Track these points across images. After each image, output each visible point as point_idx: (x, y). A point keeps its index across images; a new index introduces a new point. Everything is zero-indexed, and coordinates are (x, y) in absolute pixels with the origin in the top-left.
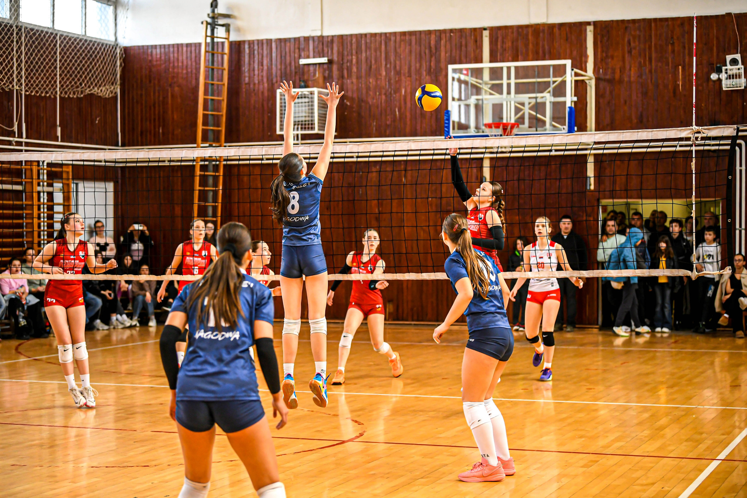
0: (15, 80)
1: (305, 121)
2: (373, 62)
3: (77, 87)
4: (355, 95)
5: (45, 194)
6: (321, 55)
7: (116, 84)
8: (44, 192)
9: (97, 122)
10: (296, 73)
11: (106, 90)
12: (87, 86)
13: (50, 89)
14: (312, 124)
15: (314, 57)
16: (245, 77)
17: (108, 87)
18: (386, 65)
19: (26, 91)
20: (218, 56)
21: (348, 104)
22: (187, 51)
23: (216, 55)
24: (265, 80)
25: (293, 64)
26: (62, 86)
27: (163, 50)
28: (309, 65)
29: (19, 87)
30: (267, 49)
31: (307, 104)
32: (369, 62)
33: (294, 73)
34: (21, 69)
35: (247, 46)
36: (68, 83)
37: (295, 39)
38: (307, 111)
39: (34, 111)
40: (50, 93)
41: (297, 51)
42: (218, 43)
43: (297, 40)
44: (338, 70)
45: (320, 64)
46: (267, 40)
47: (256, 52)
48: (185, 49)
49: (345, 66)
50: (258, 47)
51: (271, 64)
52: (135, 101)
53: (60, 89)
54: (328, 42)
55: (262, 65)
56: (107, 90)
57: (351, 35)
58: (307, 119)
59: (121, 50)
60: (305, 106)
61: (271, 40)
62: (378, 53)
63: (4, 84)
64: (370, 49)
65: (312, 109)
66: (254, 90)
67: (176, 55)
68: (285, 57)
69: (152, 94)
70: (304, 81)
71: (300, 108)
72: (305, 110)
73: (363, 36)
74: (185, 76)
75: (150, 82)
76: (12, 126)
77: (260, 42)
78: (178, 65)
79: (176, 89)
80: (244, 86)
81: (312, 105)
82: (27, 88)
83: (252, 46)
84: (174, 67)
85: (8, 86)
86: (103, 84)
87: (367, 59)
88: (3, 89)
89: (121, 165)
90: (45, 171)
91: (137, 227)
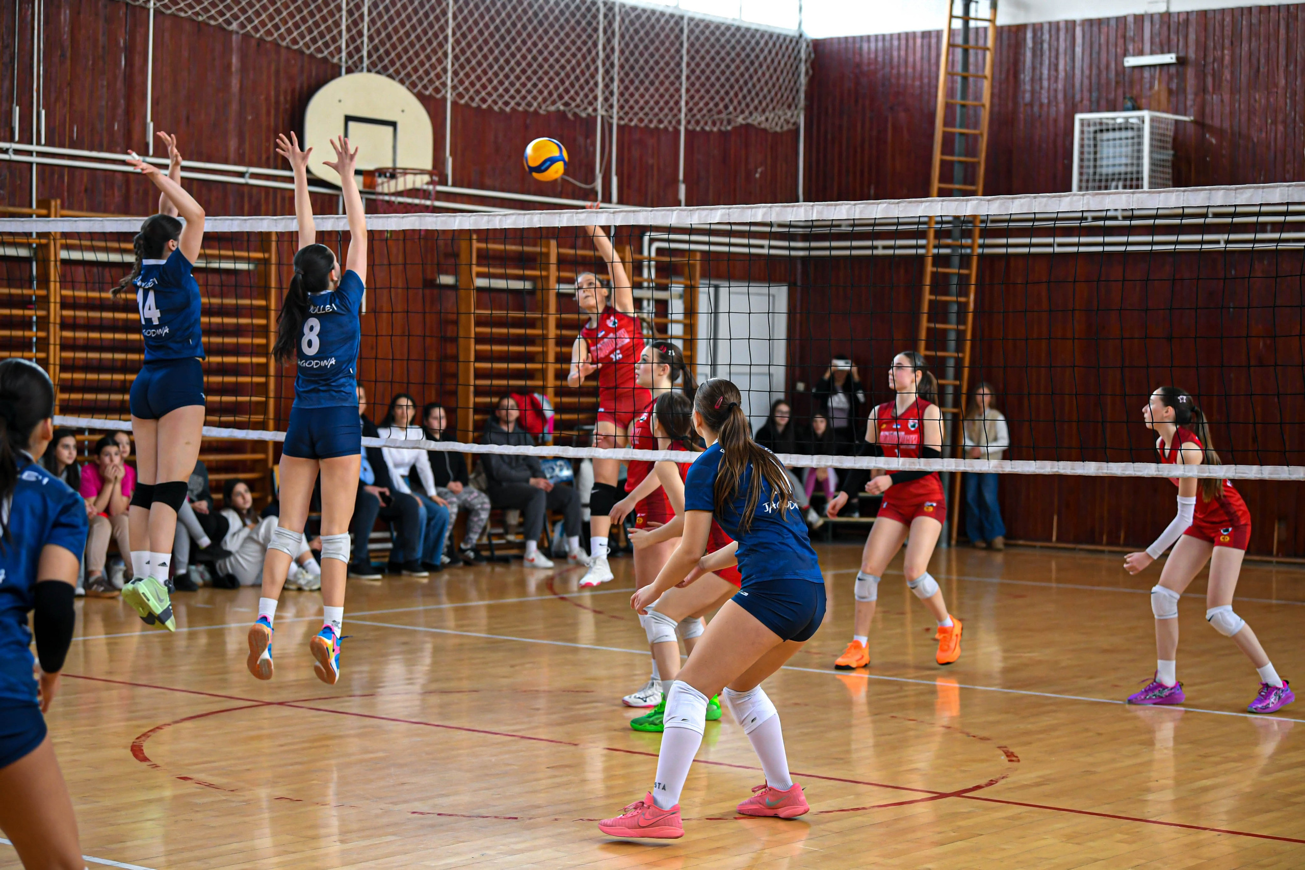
0: (600, 99)
1: (1126, 173)
2: (1262, 61)
3: (720, 112)
4: (1226, 125)
5: (652, 303)
6: (1166, 49)
7: (796, 107)
8: (649, 300)
9: (757, 175)
10: (1117, 83)
11: (776, 118)
12: (739, 110)
13: (666, 115)
14: (1138, 179)
15: (1152, 53)
16: (1024, 92)
17: (780, 113)
18: (1287, 66)
19: (620, 118)
20: (976, 54)
21: (1214, 141)
22: (922, 45)
23: (972, 52)
24: (1060, 96)
25: (1113, 65)
26: (690, 110)
27: (880, 44)
28: (1142, 67)
29: (606, 111)
30: (1066, 40)
31: (1130, 141)
32: (1254, 61)
33: (1113, 84)
34: (612, 80)
35: (1029, 35)
36: (701, 104)
37: (1118, 19)
38: (1130, 154)
39: (636, 153)
40: (666, 122)
41: (1120, 42)
42: (977, 29)
43: (1121, 21)
44: (1197, 76)
45: (1162, 66)
46: (1067, 22)
47: (1046, 46)
48: (919, 41)
49: (1209, 69)
50: (1050, 36)
51: (1073, 68)
52: (829, 137)
53: (686, 115)
54: (1179, 23)
55: (1057, 70)
56: (779, 118)
57: (1223, 11)
58: (1129, 169)
59: (808, 46)
60: (1127, 146)
61: (1074, 22)
62: (1273, 43)
63: (578, 106)
64: (1258, 36)
65: (1140, 151)
66: (1040, 116)
67: (903, 53)
68: (1099, 53)
69: (859, 125)
70: (1131, 98)
71: (1118, 150)
72: (1127, 152)
73: (1245, 12)
74: (917, 92)
75: (856, 101)
76: (593, 180)
77: (1055, 27)
78: (906, 73)
79: (902, 115)
80: (1022, 109)
81: (1140, 144)
82: (621, 114)
83: (1039, 34)
84: (899, 73)
85: (585, 109)
86: (771, 107)
87: (1250, 54)
88: (575, 114)
89: (801, 253)
90: (653, 263)
91: (841, 365)
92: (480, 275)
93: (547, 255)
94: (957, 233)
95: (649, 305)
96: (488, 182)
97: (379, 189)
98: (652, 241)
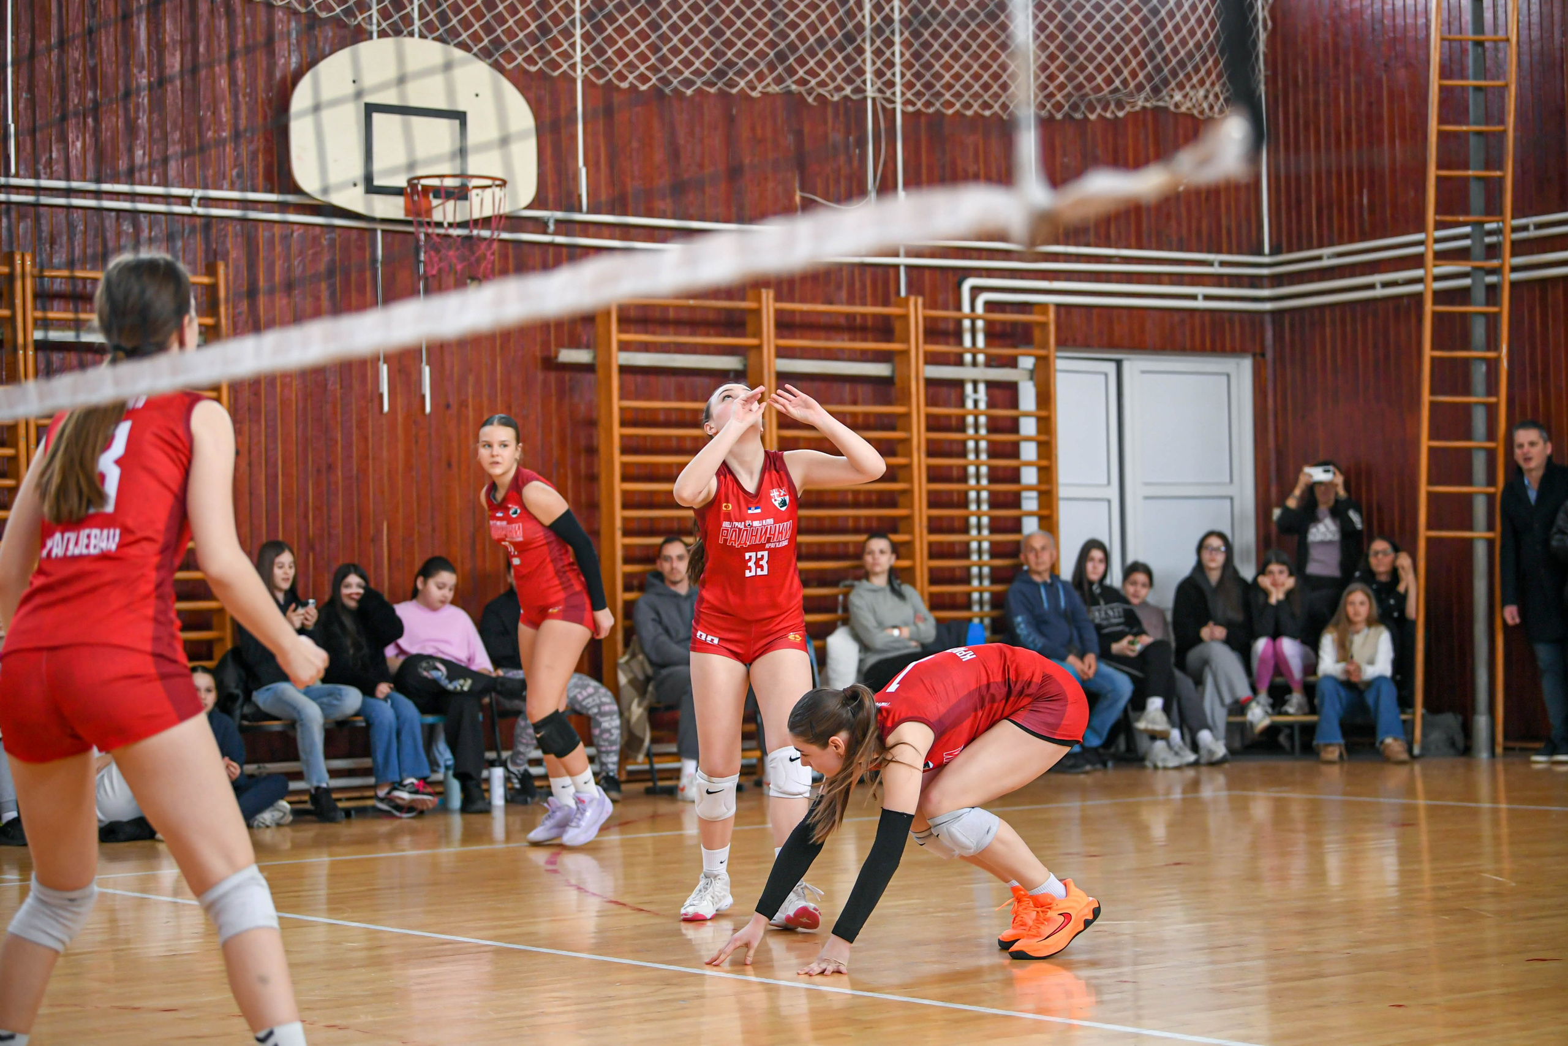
0: (869, 73)
3: (1098, 89)
5: (982, 388)
8: (975, 383)
19: (908, 102)
29: (880, 91)
34: (889, 42)
36: (1062, 78)
40: (998, 107)
63: (824, 85)
69: (1342, 97)
76: (862, 198)
82: (910, 95)
85: (840, 89)
88: (820, 96)
89: (1268, 306)
90: (980, 324)
91: (1318, 474)
92: (624, 347)
93: (757, 312)
94: (1478, 251)
95: (975, 390)
96: (659, 205)
97: (437, 216)
98: (976, 291)
